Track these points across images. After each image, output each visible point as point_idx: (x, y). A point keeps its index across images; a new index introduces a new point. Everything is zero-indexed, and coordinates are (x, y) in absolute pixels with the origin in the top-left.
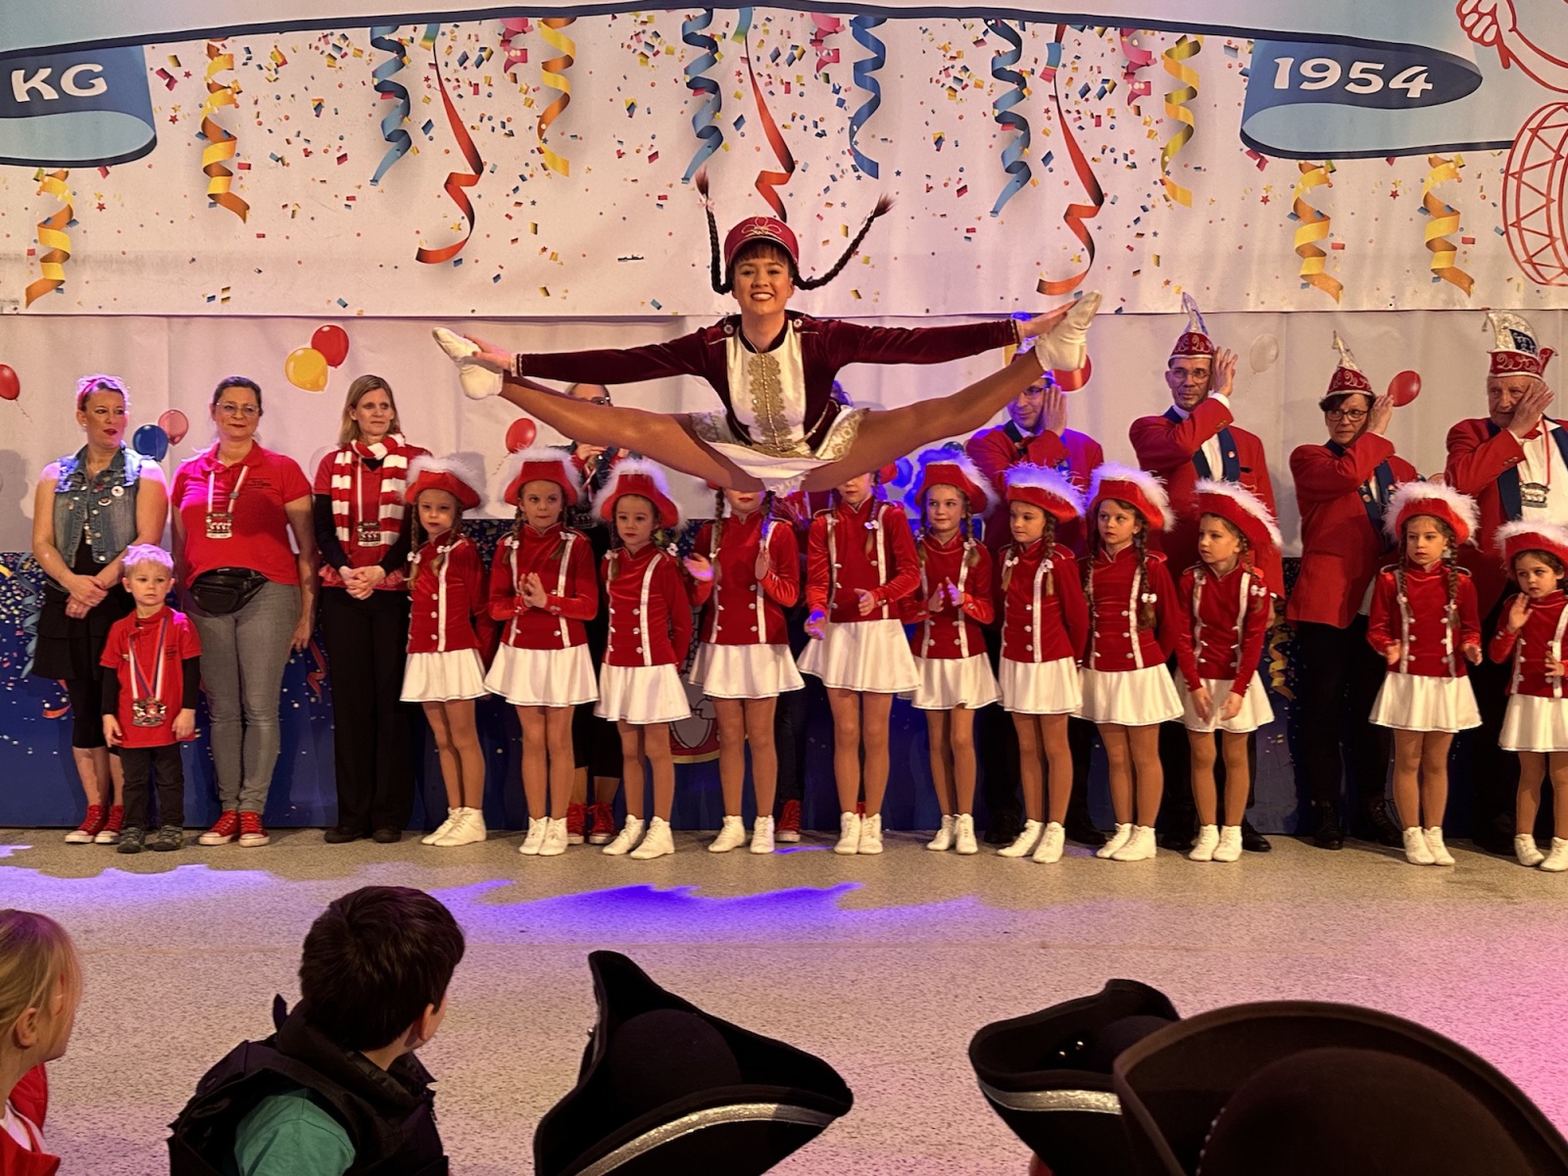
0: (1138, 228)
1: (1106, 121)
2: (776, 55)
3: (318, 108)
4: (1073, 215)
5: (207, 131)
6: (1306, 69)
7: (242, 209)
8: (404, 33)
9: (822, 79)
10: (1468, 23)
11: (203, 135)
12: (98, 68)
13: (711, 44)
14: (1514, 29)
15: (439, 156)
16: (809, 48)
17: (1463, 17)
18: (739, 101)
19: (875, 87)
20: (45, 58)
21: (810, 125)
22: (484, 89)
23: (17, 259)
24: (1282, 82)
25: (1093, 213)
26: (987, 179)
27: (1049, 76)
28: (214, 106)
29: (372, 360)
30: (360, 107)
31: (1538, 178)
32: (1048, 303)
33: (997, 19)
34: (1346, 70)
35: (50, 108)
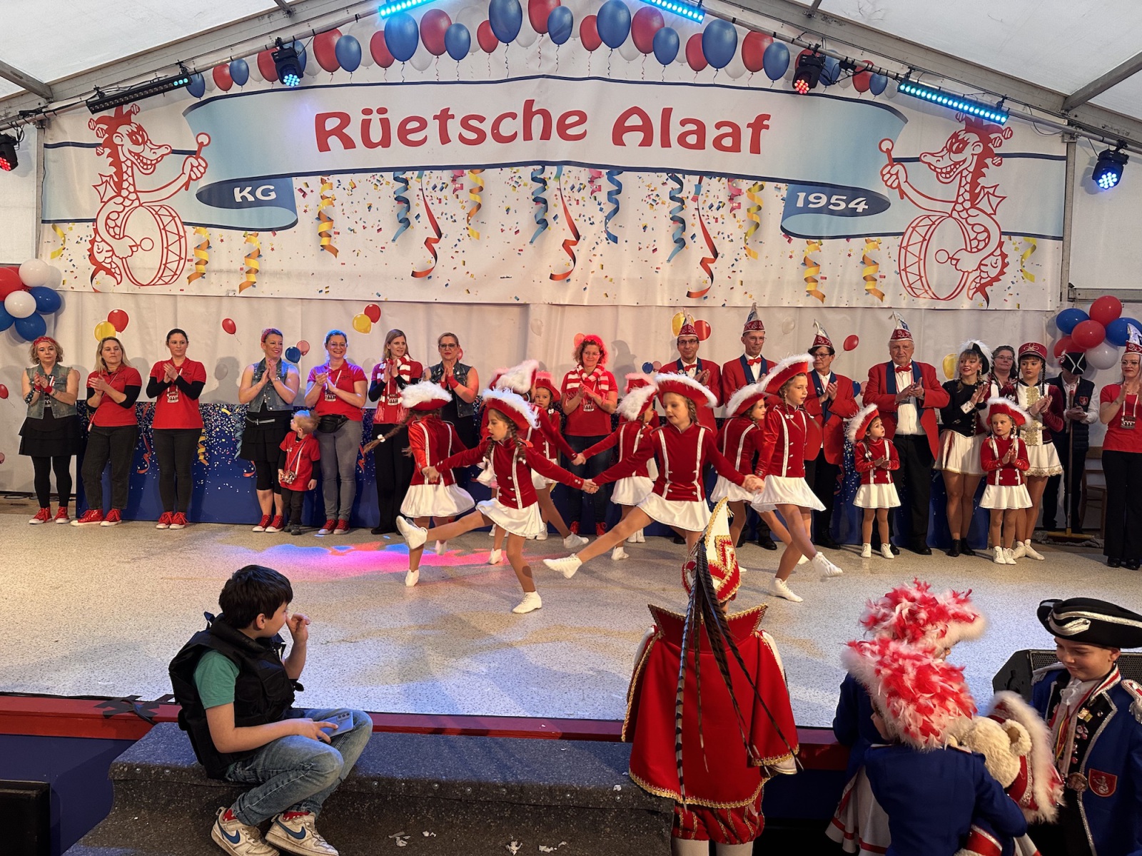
0: (733, 269)
1: (720, 220)
2: (573, 188)
3: (370, 207)
4: (704, 263)
5: (320, 217)
6: (811, 198)
7: (335, 252)
8: (408, 175)
9: (593, 198)
10: (885, 178)
11: (319, 218)
12: (272, 187)
13: (543, 181)
14: (906, 181)
15: (422, 229)
16: (588, 185)
17: (883, 176)
18: (556, 208)
19: (617, 202)
20: (248, 183)
21: (587, 220)
22: (444, 201)
23: (236, 272)
24: (800, 204)
25: (713, 261)
26: (666, 245)
27: (695, 199)
28: (324, 206)
29: (391, 321)
30: (387, 210)
31: (915, 249)
32: (692, 302)
33: (673, 173)
34: (829, 199)
35: (251, 205)
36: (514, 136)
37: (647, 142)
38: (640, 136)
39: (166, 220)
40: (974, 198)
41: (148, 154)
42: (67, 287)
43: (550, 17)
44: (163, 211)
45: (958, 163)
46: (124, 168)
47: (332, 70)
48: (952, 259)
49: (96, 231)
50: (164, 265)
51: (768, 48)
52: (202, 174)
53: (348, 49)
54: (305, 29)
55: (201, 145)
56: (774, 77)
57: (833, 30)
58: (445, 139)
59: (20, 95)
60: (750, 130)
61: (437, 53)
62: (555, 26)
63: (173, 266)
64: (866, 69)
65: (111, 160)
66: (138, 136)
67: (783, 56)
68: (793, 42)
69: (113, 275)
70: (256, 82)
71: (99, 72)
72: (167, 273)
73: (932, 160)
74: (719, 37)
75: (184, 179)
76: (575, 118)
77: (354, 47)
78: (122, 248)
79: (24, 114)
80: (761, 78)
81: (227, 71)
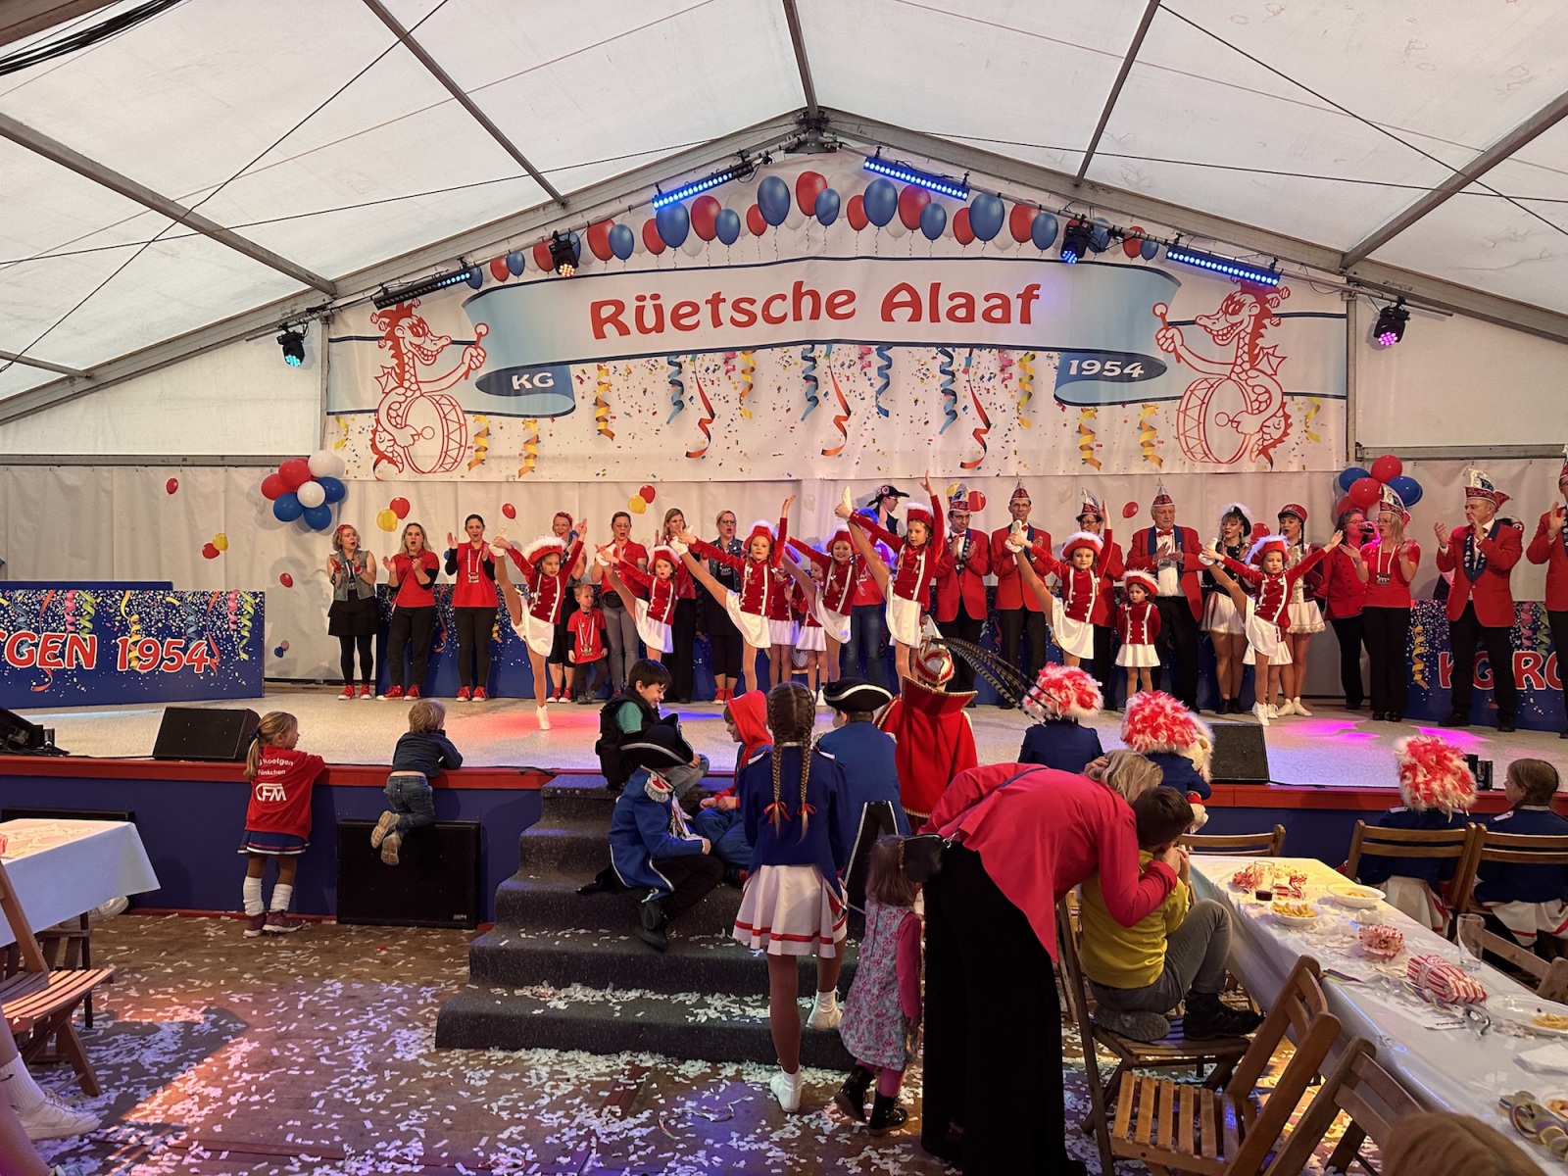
0: (1007, 438)
1: (992, 391)
2: (843, 364)
3: (645, 392)
4: (977, 434)
5: (598, 403)
6: (1085, 365)
7: (612, 436)
8: (682, 358)
9: (863, 374)
10: (1161, 342)
11: (596, 404)
12: (549, 375)
13: (814, 360)
14: (1182, 345)
15: (696, 411)
16: (858, 361)
17: (1158, 340)
18: (826, 385)
19: (887, 377)
20: (526, 371)
21: (858, 395)
22: (716, 382)
23: (515, 457)
24: (1073, 371)
25: (986, 432)
26: (938, 418)
27: (966, 371)
28: (601, 391)
29: (666, 502)
30: (663, 391)
31: (1194, 413)
32: (966, 473)
33: (943, 348)
34: (1103, 365)
35: (529, 392)
36: (784, 317)
37: (916, 317)
38: (909, 311)
39: (447, 409)
40: (1253, 358)
41: (428, 346)
42: (350, 476)
43: (817, 199)
44: (444, 401)
45: (1235, 324)
46: (406, 360)
47: (605, 258)
48: (1232, 421)
49: (378, 421)
50: (445, 453)
51: (1036, 219)
52: (481, 363)
53: (620, 237)
54: (579, 220)
55: (480, 335)
56: (1043, 246)
57: (1101, 198)
58: (717, 322)
59: (307, 292)
60: (1020, 300)
61: (708, 238)
62: (823, 207)
63: (454, 454)
64: (1134, 236)
65: (393, 352)
66: (420, 328)
67: (1051, 226)
68: (1059, 213)
69: (395, 463)
70: (532, 272)
71: (381, 268)
72: (449, 460)
73: (1208, 323)
74: (987, 210)
75: (464, 368)
76: (844, 298)
77: (627, 235)
78: (404, 437)
79: (311, 311)
80: (1029, 249)
81: (504, 263)
